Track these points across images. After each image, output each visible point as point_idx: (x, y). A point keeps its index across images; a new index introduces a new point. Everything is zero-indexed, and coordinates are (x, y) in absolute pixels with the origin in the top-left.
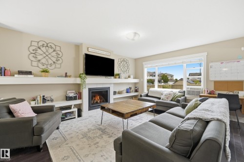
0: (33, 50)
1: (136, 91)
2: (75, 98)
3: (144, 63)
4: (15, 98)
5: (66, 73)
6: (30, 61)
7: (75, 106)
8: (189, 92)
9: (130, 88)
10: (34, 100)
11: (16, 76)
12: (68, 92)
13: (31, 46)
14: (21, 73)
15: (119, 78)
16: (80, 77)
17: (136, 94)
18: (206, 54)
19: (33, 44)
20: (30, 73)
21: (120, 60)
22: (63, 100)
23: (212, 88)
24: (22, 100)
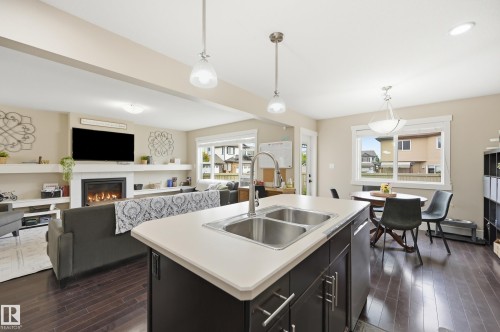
1: (187, 184)
2: (57, 195)
5: (40, 158)
7: (58, 206)
9: (174, 180)
12: (45, 185)
15: (148, 163)
16: (62, 163)
21: (153, 135)
22: (36, 198)
23: (261, 179)
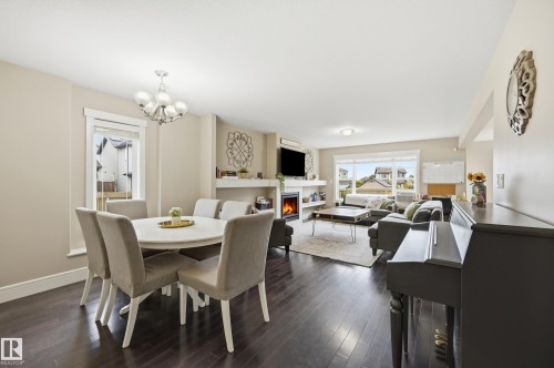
3: (335, 157)
6: (228, 158)
8: (400, 198)
9: (315, 194)
12: (259, 198)
15: (307, 178)
17: (323, 202)
18: (418, 151)
23: (425, 193)
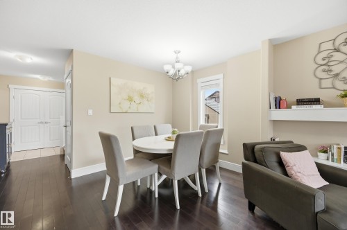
0: (324, 59)
4: (291, 142)
6: (317, 80)
10: (325, 152)
11: (294, 107)
13: (319, 52)
14: (301, 102)
19: (324, 47)
20: (316, 101)
24: (301, 148)
